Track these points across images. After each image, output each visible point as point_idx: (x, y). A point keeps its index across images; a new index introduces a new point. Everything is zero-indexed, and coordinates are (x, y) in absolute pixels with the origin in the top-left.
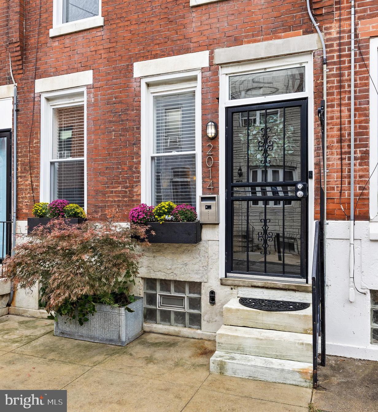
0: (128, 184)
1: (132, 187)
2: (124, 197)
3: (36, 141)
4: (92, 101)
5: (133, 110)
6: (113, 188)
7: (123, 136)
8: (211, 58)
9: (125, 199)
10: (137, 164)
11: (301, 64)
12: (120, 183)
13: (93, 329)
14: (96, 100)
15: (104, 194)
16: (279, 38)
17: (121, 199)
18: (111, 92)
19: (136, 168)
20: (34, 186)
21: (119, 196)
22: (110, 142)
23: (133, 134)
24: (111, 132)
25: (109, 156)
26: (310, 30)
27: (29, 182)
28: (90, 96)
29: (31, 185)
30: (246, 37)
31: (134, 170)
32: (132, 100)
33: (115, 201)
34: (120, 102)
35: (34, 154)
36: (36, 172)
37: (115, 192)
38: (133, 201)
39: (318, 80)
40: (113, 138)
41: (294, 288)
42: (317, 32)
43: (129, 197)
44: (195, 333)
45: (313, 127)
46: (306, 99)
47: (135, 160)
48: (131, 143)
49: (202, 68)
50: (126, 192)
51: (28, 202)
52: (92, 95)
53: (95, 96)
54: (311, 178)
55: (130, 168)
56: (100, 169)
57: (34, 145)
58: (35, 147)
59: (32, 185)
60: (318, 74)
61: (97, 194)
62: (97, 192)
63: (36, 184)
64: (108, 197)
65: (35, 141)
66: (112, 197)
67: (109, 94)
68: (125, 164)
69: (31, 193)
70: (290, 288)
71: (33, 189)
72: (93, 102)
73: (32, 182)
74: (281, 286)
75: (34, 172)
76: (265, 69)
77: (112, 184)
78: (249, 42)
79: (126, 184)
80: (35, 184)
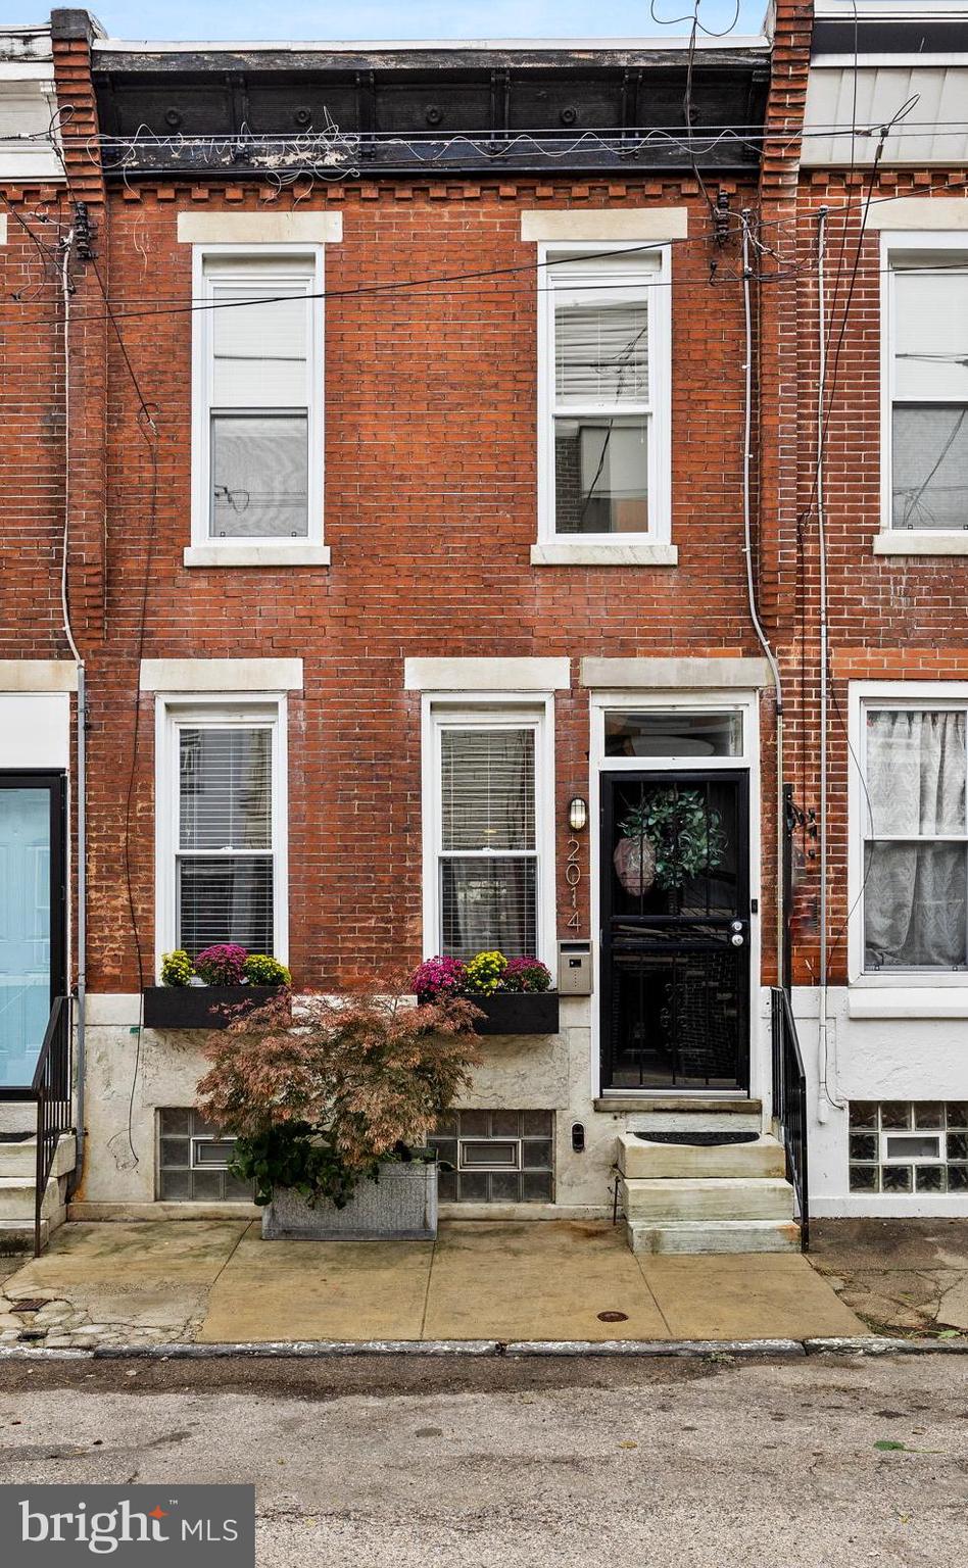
0: (392, 914)
1: (403, 919)
2: (381, 940)
3: (145, 805)
4: (301, 727)
5: (404, 758)
6: (357, 920)
7: (381, 810)
8: (575, 673)
9: (385, 945)
10: (412, 871)
11: (737, 705)
12: (372, 911)
14: (312, 727)
15: (332, 933)
16: (702, 655)
17: (374, 945)
18: (351, 714)
19: (411, 880)
20: (139, 913)
21: (369, 940)
22: (349, 822)
23: (405, 808)
24: (349, 799)
25: (346, 851)
26: (754, 651)
27: (123, 900)
28: (296, 716)
29: (129, 909)
30: (643, 643)
31: (407, 884)
32: (401, 737)
33: (360, 950)
34: (375, 737)
35: (138, 836)
36: (144, 879)
37: (361, 930)
38: (404, 949)
39: (768, 740)
40: (356, 813)
41: (730, 1107)
42: (767, 656)
43: (395, 941)
44: (544, 1209)
45: (759, 823)
46: (747, 770)
47: (408, 864)
48: (400, 828)
49: (556, 690)
50: (387, 930)
51: (119, 949)
52: (301, 714)
53: (310, 716)
54: (755, 911)
55: (398, 880)
56: (322, 878)
57: (138, 815)
58: (140, 819)
59: (133, 910)
60: (768, 730)
61: (313, 933)
62: (314, 928)
63: (145, 906)
64: (344, 940)
65: (140, 805)
66: (353, 940)
67: (344, 717)
68: (386, 870)
69: (130, 928)
70: (724, 1108)
71: (133, 919)
72: (304, 728)
73: (131, 901)
74: (707, 1106)
75: (139, 877)
76: (674, 706)
77: (353, 911)
78: (648, 654)
79: (388, 912)
80: (140, 907)
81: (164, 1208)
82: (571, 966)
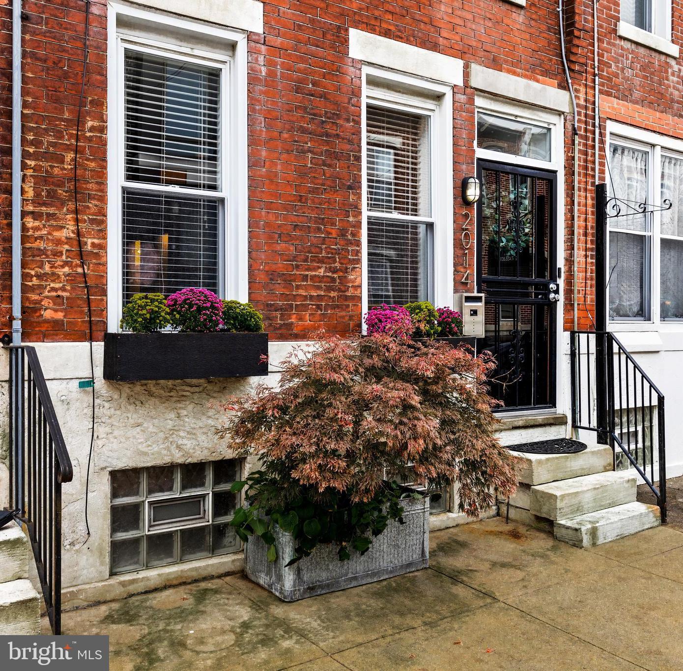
0: (337, 265)
1: (346, 271)
2: (329, 289)
3: (96, 124)
4: (261, 72)
5: (348, 120)
6: (308, 270)
7: (330, 166)
8: (466, 75)
9: (332, 294)
10: (354, 226)
11: (549, 124)
12: (321, 261)
13: (378, 553)
14: (271, 74)
15: (288, 281)
16: (538, 81)
17: (322, 293)
18: (305, 69)
19: (353, 235)
20: (89, 248)
21: (319, 288)
22: (302, 173)
23: (348, 167)
24: (304, 152)
25: (300, 201)
26: (563, 86)
27: (70, 231)
28: (257, 59)
29: (76, 243)
30: (506, 62)
31: (350, 237)
32: (346, 101)
33: (311, 297)
34: (324, 96)
35: (88, 159)
36: (94, 209)
37: (313, 278)
38: (347, 298)
39: (569, 152)
40: (309, 165)
42: (569, 90)
43: (340, 290)
46: (555, 172)
47: (351, 219)
48: (344, 184)
49: (455, 85)
50: (333, 280)
51: (63, 289)
52: (261, 59)
53: (270, 63)
54: (560, 277)
55: (343, 233)
56: (280, 226)
57: (88, 134)
58: (90, 139)
59: (80, 244)
60: (570, 145)
61: (271, 279)
62: (272, 275)
63: (96, 241)
64: (298, 287)
65: (90, 124)
66: (306, 288)
67: (299, 71)
68: (333, 224)
69: (77, 266)
71: (81, 255)
72: (264, 74)
73: (78, 233)
75: (88, 207)
76: (516, 116)
77: (306, 260)
78: (509, 71)
79: (334, 263)
80: (90, 241)
81: (123, 584)
82: (471, 315)
